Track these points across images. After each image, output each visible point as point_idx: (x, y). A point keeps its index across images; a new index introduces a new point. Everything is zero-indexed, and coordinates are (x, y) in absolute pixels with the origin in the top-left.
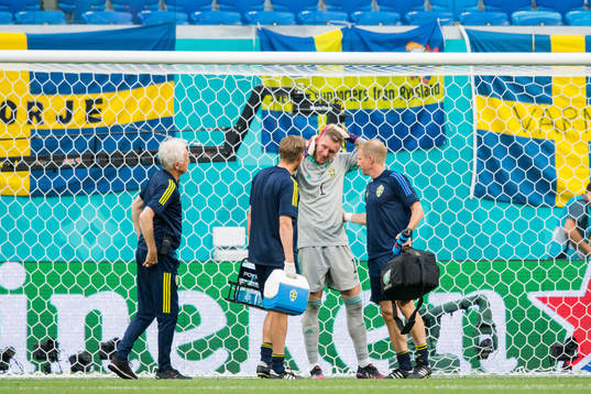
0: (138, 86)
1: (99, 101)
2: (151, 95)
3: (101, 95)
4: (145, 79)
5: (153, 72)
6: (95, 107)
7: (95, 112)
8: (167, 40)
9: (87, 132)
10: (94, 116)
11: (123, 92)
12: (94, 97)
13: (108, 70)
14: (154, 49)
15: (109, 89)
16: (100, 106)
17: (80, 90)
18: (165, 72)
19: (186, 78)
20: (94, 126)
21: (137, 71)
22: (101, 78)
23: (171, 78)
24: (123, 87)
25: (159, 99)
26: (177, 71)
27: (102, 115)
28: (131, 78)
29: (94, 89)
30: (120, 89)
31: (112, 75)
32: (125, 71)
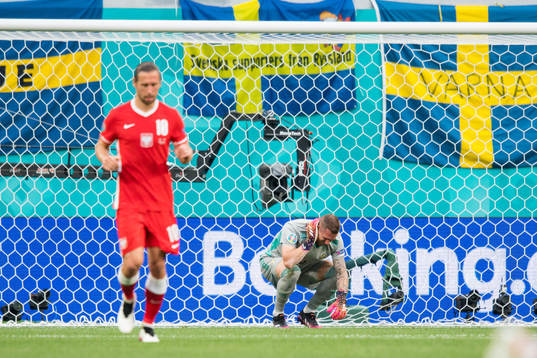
0: (67, 52)
1: (31, 67)
2: (79, 61)
3: (32, 61)
4: (74, 46)
5: (81, 39)
6: (26, 72)
7: (26, 76)
8: (95, 9)
9: (19, 95)
10: (26, 80)
11: (53, 58)
12: (25, 62)
13: (39, 38)
14: (82, 17)
15: (39, 55)
16: (30, 71)
17: (12, 56)
18: (92, 39)
19: (112, 45)
20: (26, 90)
21: (66, 38)
22: (32, 45)
23: (98, 44)
24: (53, 54)
25: (87, 65)
26: (104, 38)
27: (33, 79)
28: (60, 45)
29: (25, 55)
30: (50, 55)
31: (43, 42)
32: (54, 38)
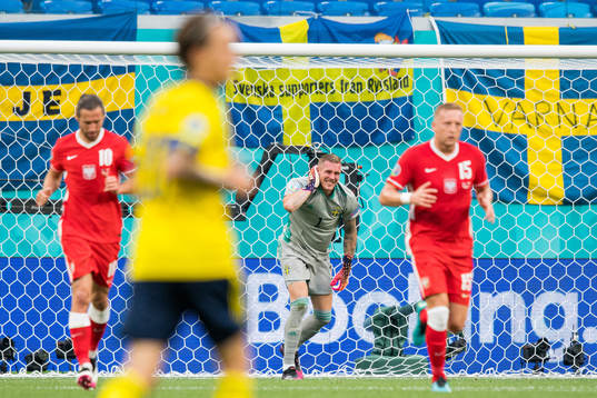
0: (98, 77)
1: (58, 93)
2: (111, 87)
3: (60, 87)
4: (105, 70)
5: (113, 63)
6: (53, 98)
7: (53, 104)
8: (128, 31)
9: (45, 124)
10: (52, 108)
11: (83, 84)
12: (52, 88)
13: (67, 61)
14: (114, 39)
15: (68, 80)
16: (59, 97)
17: (37, 81)
18: (125, 63)
19: (147, 69)
20: (53, 118)
21: (97, 62)
22: (60, 69)
23: (132, 69)
24: (82, 79)
25: (120, 91)
26: (138, 62)
27: (60, 107)
28: (90, 69)
29: (52, 80)
30: (79, 80)
31: (71, 66)
32: (84, 62)
